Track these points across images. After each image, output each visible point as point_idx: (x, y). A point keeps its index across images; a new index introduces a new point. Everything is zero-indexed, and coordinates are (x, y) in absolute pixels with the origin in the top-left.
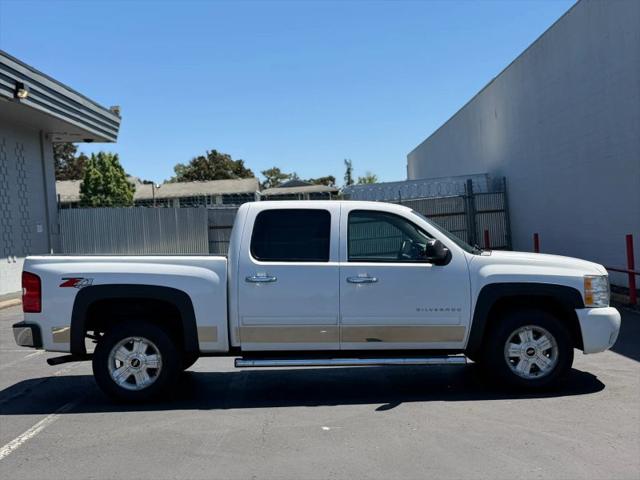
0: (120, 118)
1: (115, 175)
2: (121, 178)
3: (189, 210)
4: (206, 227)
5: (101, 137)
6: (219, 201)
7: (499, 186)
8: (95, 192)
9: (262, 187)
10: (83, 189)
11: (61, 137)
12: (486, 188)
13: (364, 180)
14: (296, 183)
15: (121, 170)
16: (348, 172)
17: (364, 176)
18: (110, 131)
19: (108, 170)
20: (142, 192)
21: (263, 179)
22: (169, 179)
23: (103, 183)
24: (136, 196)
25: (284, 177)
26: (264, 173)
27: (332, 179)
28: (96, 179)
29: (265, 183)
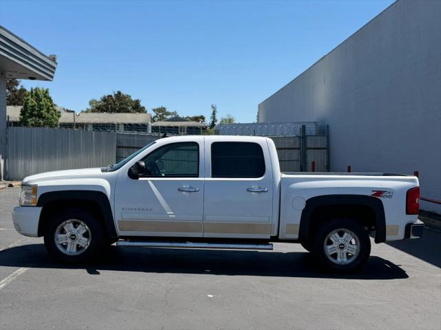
0: (56, 64)
1: (46, 104)
2: (51, 106)
3: (103, 133)
4: (115, 146)
5: (42, 77)
6: (122, 128)
7: (324, 131)
8: (31, 115)
9: (153, 120)
10: (23, 113)
11: (13, 74)
12: (314, 132)
13: (226, 120)
14: (177, 119)
15: (51, 101)
16: (214, 114)
17: (225, 117)
18: (48, 72)
19: (41, 100)
20: (65, 118)
21: (154, 114)
22: (85, 110)
23: (37, 109)
24: (61, 120)
25: (168, 114)
26: (154, 110)
27: (203, 118)
28: (32, 106)
29: (154, 117)
